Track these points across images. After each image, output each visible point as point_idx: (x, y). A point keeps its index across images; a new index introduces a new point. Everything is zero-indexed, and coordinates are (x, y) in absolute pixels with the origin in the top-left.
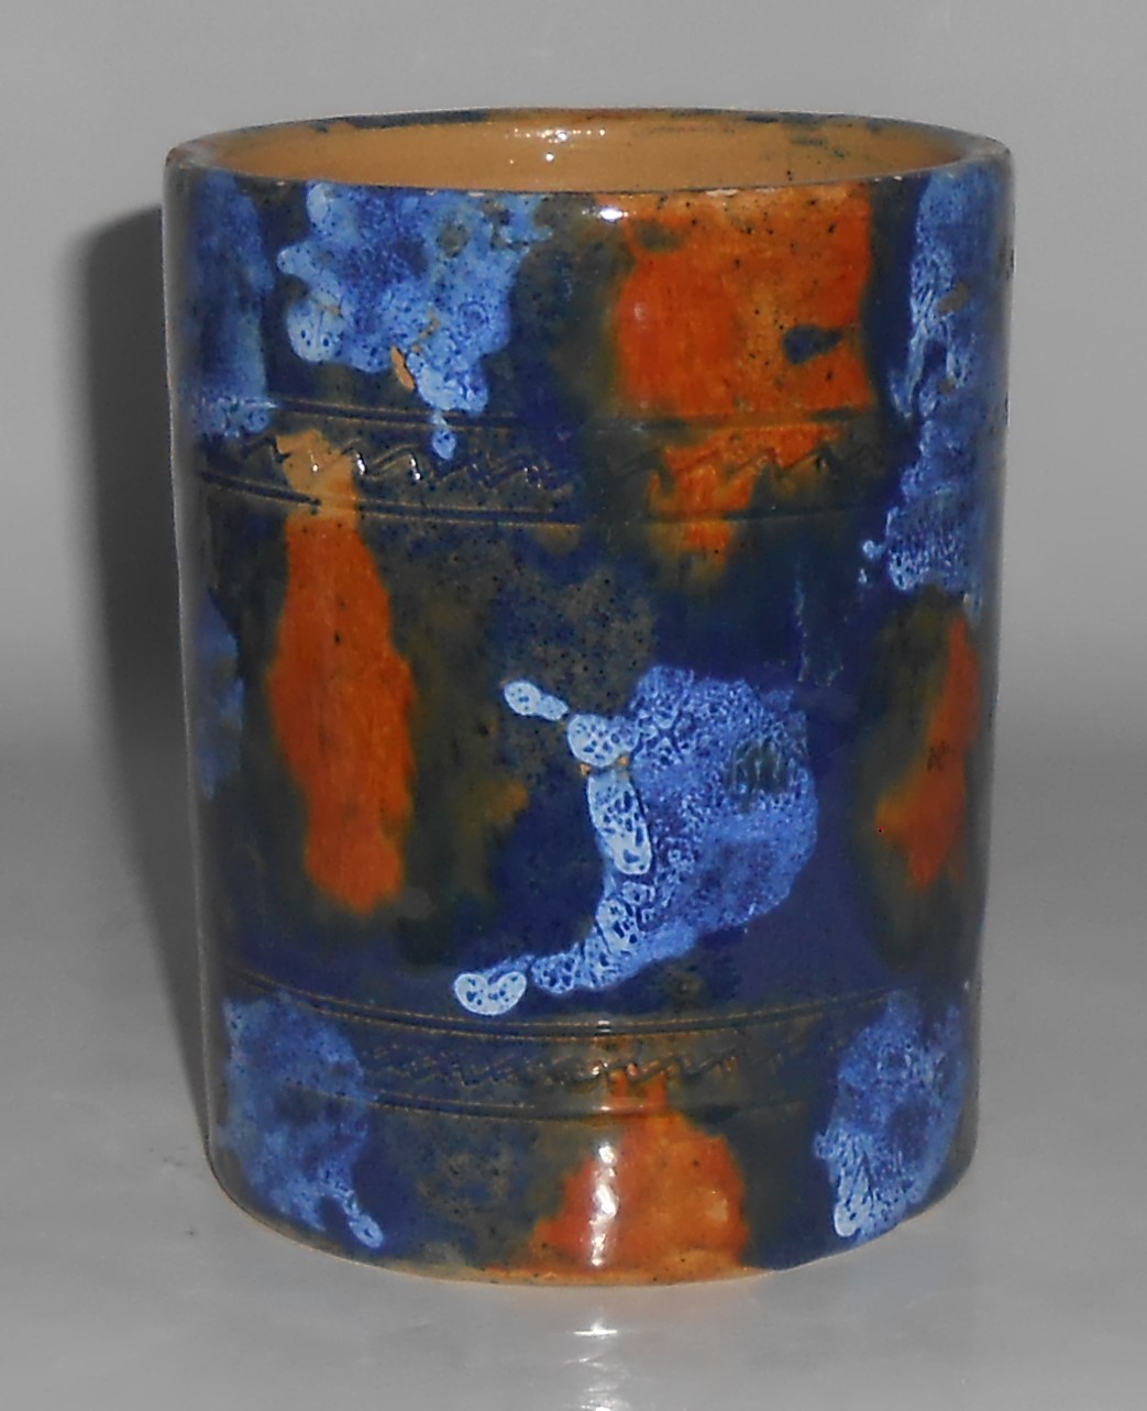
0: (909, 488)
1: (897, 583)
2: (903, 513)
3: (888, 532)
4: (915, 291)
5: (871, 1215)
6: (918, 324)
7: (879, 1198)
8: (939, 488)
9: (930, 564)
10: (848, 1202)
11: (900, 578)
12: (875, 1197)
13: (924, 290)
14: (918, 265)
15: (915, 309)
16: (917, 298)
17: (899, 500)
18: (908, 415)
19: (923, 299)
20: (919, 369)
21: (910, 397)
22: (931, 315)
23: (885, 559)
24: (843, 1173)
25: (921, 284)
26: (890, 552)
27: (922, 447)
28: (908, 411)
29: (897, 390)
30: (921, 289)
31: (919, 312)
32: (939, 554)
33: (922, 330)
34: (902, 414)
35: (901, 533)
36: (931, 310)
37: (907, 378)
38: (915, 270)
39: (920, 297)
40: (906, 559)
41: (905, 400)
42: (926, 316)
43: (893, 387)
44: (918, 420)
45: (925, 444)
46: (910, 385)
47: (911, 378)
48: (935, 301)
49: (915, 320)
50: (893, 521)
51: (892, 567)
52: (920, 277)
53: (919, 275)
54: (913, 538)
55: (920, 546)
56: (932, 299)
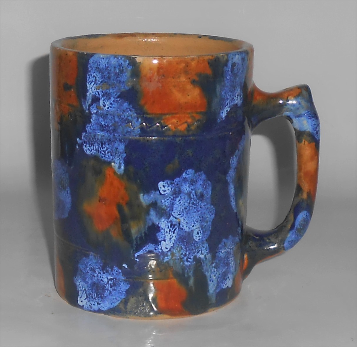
0: (88, 129)
1: (85, 151)
2: (87, 135)
3: (83, 138)
4: (88, 81)
5: (86, 304)
6: (89, 89)
7: (89, 301)
8: (99, 132)
9: (96, 150)
10: (81, 297)
11: (86, 151)
12: (88, 301)
13: (91, 82)
14: (89, 75)
15: (88, 86)
16: (89, 83)
17: (86, 131)
18: (87, 111)
19: (90, 84)
20: (90, 101)
21: (87, 107)
22: (93, 89)
23: (82, 144)
24: (80, 290)
25: (90, 80)
26: (83, 143)
27: (92, 120)
28: (87, 110)
29: (84, 104)
30: (90, 81)
31: (89, 87)
32: (99, 149)
33: (90, 91)
34: (85, 111)
35: (87, 139)
36: (93, 87)
37: (87, 102)
38: (88, 76)
39: (90, 83)
40: (88, 146)
41: (86, 108)
42: (92, 88)
43: (83, 103)
44: (91, 114)
45: (93, 120)
46: (87, 105)
47: (88, 103)
48: (95, 85)
49: (88, 88)
50: (84, 135)
51: (84, 147)
52: (90, 79)
53: (89, 78)
54: (90, 142)
55: (92, 145)
56: (94, 85)
